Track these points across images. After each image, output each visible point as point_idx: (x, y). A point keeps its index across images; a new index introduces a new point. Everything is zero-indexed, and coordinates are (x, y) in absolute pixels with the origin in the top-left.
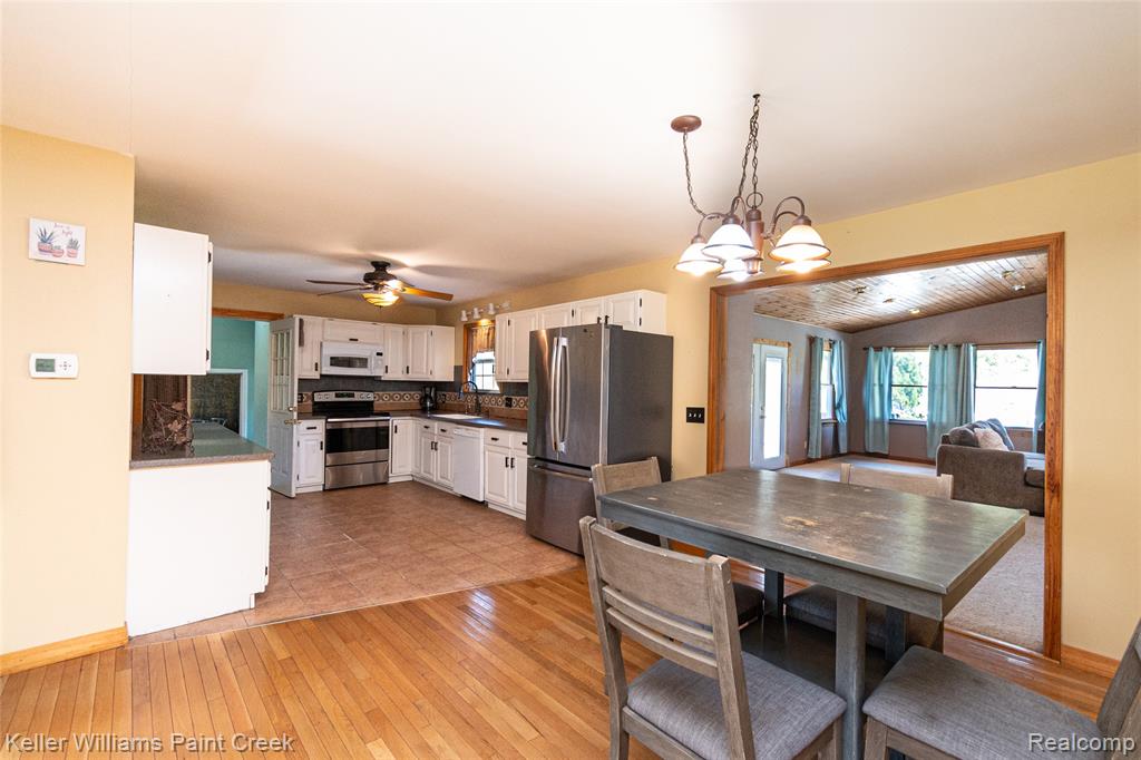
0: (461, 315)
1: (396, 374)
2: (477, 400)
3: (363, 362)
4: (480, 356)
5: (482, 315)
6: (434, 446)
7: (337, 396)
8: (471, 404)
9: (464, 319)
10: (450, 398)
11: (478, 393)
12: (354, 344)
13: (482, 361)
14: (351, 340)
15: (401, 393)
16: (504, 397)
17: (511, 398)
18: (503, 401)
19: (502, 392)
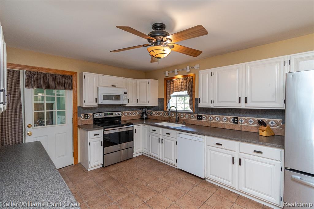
0: (165, 73)
1: (133, 103)
3: (118, 97)
4: (175, 94)
6: (161, 141)
8: (173, 116)
9: (167, 75)
10: (156, 113)
11: (176, 112)
12: (114, 88)
13: (176, 96)
14: (112, 86)
15: (132, 111)
16: (196, 115)
17: (202, 115)
18: (195, 117)
19: (194, 112)
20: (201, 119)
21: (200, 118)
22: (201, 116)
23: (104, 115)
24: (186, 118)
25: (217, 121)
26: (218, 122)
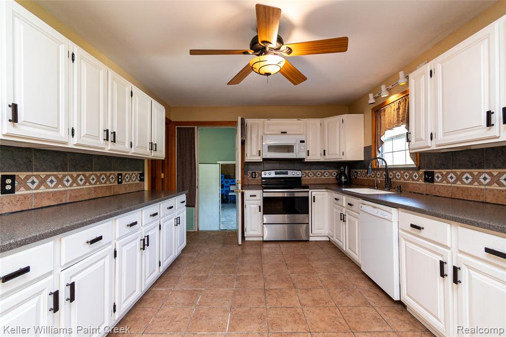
1: (315, 156)
2: (387, 176)
3: (289, 148)
4: (389, 133)
5: (390, 92)
6: (343, 218)
7: (276, 173)
8: (380, 178)
9: (372, 100)
10: (361, 173)
11: (387, 169)
12: (284, 136)
13: (392, 139)
14: (282, 133)
15: (323, 171)
16: (422, 171)
17: (433, 172)
18: (420, 176)
19: (419, 165)
20: (432, 181)
21: (429, 178)
22: (432, 174)
23: (275, 174)
24: (405, 180)
25: (466, 184)
26: (469, 186)
